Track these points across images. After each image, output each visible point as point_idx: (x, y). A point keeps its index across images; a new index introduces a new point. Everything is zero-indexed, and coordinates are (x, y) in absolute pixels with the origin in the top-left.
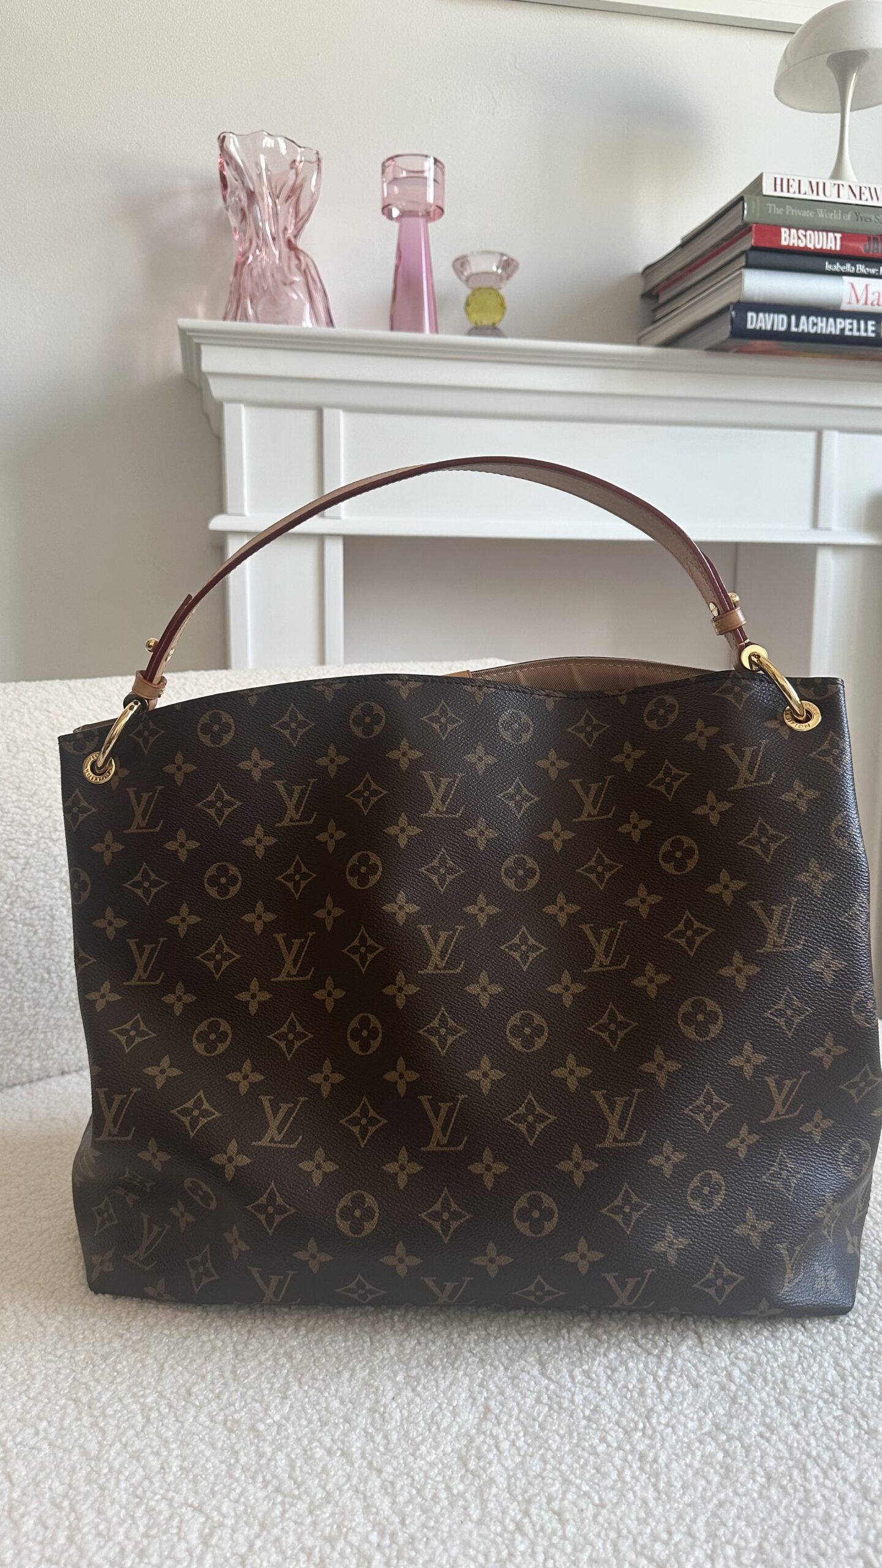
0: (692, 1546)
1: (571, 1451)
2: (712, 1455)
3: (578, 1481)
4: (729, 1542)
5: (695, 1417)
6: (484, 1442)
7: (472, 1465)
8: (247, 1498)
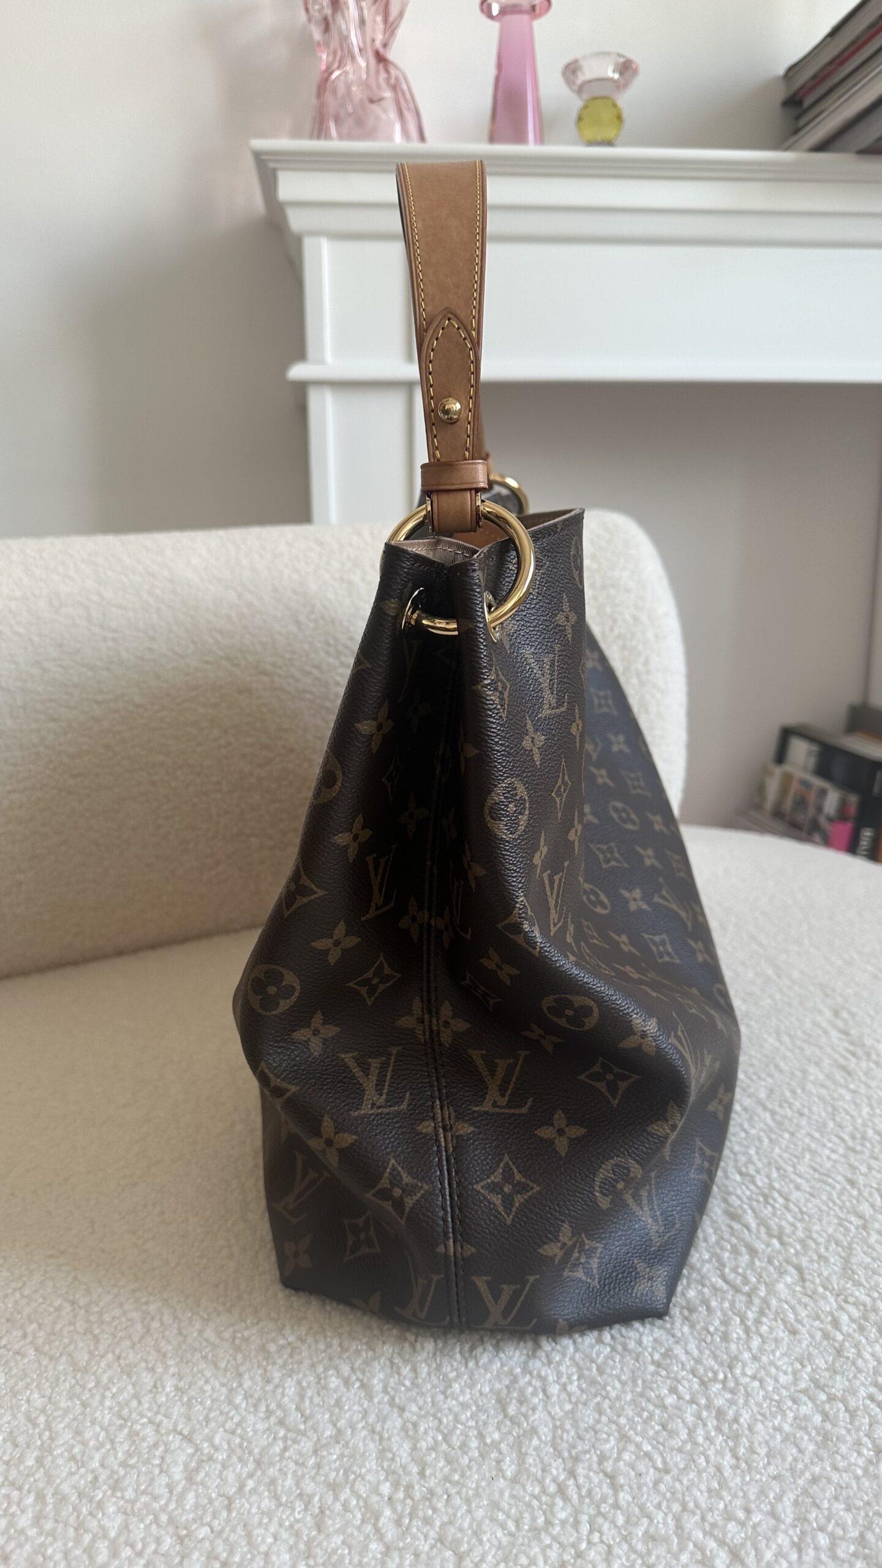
0: (775, 1530)
1: (633, 1401)
2: (806, 1418)
3: (638, 1439)
4: (822, 1529)
5: (790, 1369)
6: (530, 1384)
7: (512, 1410)
8: (244, 1429)
